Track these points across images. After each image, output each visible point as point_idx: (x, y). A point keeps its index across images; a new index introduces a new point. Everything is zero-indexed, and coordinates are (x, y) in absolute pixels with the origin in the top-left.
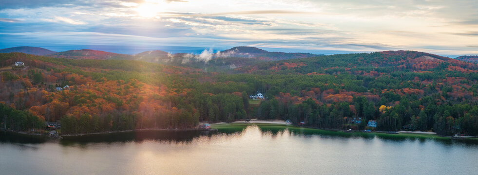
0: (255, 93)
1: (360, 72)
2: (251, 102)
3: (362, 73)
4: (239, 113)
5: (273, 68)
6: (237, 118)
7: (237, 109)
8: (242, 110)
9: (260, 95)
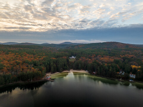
0: (71, 56)
1: (102, 48)
2: (70, 60)
3: (103, 48)
4: (65, 67)
5: (75, 47)
6: (64, 69)
7: (64, 65)
8: (67, 65)
9: (73, 57)
